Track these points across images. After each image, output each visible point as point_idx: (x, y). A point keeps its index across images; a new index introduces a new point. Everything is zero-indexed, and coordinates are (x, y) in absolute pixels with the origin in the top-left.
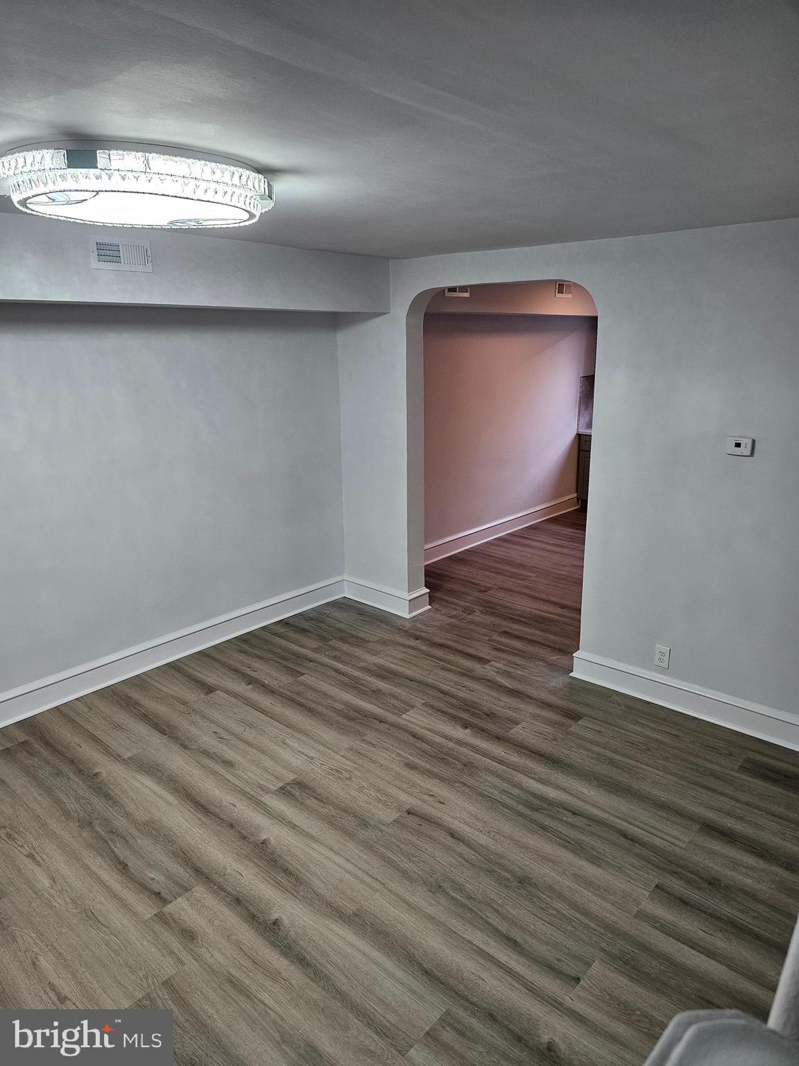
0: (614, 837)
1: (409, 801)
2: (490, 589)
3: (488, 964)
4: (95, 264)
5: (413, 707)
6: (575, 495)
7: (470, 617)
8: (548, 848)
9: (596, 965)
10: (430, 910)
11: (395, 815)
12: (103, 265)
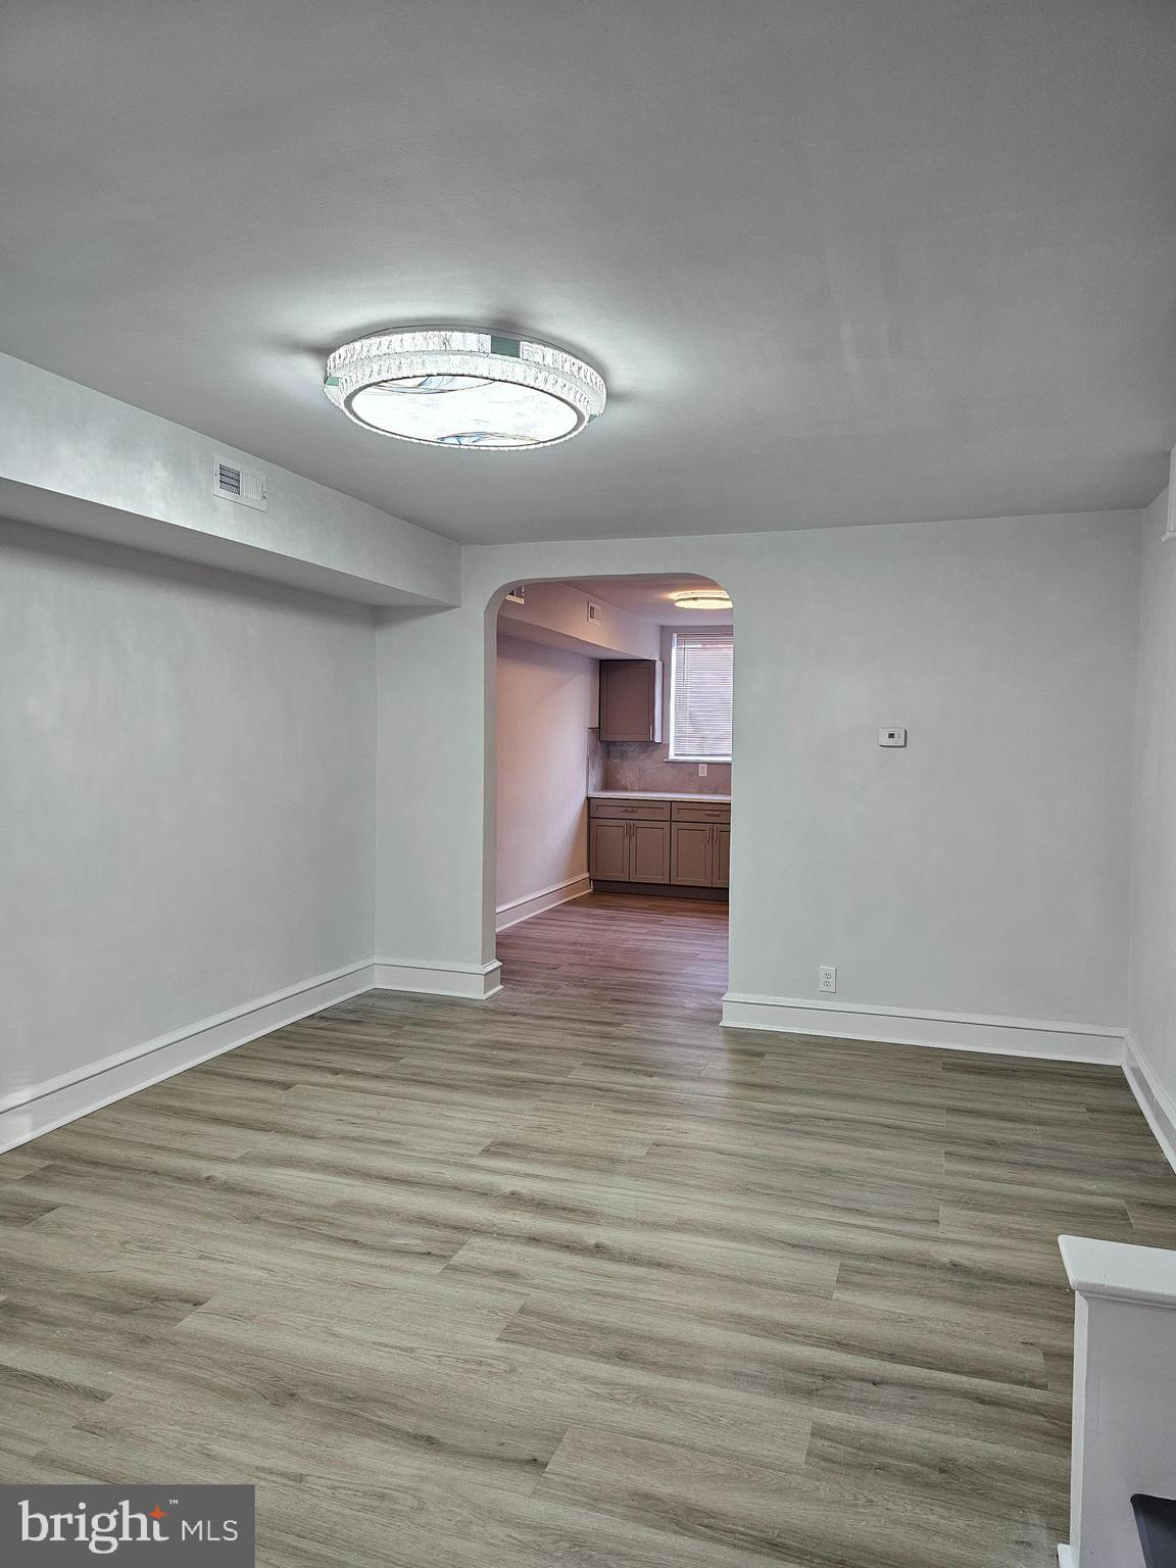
0: (878, 1129)
1: (651, 1138)
2: (561, 966)
3: (849, 1229)
4: (217, 490)
5: (574, 1068)
6: (587, 875)
7: (559, 991)
8: (826, 1146)
9: (941, 1209)
10: (757, 1206)
11: (646, 1150)
12: (224, 493)
